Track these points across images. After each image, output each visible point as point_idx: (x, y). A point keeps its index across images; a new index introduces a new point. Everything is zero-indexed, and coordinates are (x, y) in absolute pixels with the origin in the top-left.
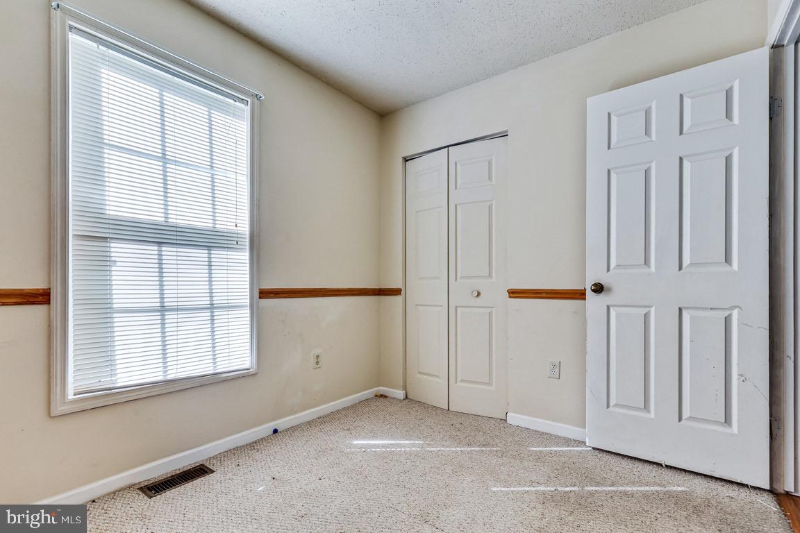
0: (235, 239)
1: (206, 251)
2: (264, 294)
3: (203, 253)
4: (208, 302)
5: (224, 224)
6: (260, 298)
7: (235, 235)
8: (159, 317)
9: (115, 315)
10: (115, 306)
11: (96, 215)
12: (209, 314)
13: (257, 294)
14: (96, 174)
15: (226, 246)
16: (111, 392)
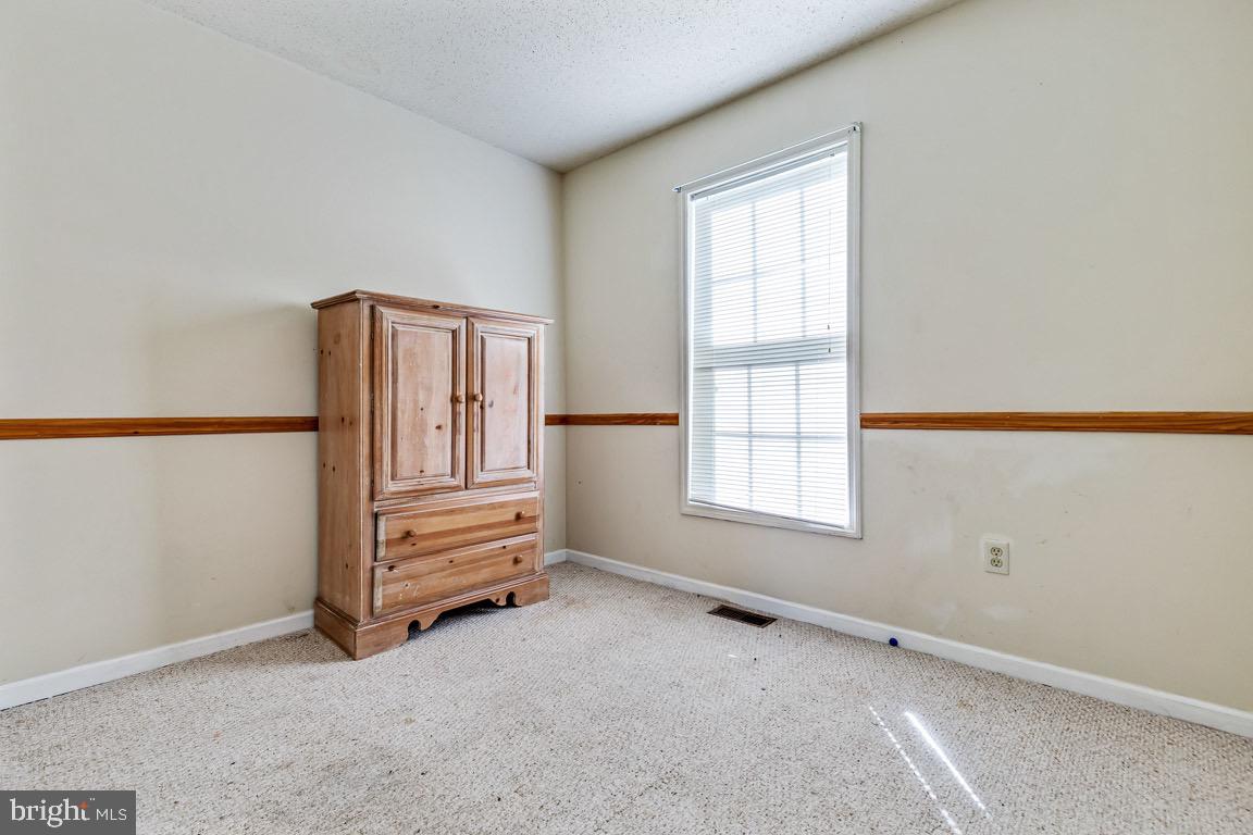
0: (827, 346)
1: (794, 368)
2: (869, 422)
3: (790, 370)
4: (795, 430)
5: (815, 330)
6: (862, 427)
7: (828, 341)
8: (747, 443)
9: (717, 438)
10: (717, 429)
11: (705, 349)
12: (795, 444)
13: (858, 423)
14: (705, 315)
15: (820, 357)
16: (711, 507)
